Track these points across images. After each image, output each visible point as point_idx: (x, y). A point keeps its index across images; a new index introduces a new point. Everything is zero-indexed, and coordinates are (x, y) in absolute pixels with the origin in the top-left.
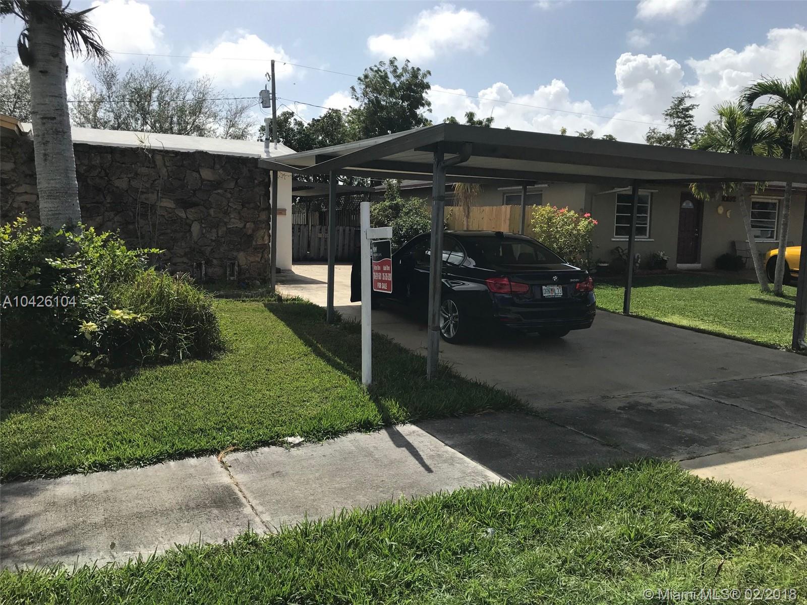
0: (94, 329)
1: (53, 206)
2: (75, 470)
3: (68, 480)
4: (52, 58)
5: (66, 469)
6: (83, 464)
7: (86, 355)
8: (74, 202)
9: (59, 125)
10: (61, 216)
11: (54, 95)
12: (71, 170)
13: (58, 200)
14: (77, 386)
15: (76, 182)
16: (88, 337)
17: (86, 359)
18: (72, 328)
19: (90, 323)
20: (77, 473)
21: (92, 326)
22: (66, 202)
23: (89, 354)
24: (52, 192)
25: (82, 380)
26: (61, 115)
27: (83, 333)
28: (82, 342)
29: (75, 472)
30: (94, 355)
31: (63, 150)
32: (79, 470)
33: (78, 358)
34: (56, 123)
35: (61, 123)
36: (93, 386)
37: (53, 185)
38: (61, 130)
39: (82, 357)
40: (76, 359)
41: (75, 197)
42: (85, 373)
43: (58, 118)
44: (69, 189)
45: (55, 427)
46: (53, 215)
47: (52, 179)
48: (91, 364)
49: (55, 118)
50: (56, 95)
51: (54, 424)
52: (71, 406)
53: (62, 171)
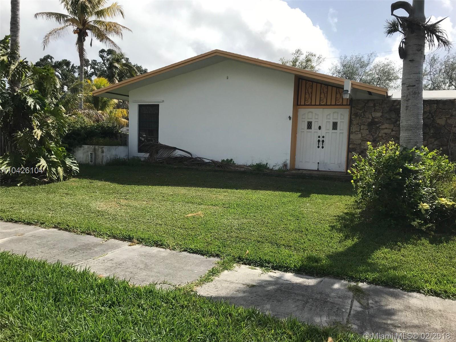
0: (427, 208)
1: (408, 135)
2: (419, 290)
3: (416, 295)
4: (417, 52)
5: (414, 288)
6: (424, 289)
7: (420, 222)
8: (420, 133)
9: (416, 89)
10: (411, 141)
11: (416, 72)
12: (420, 115)
13: (411, 132)
14: (415, 239)
15: (422, 121)
16: (423, 212)
17: (421, 225)
18: (414, 205)
19: (425, 204)
20: (421, 293)
21: (426, 206)
22: (416, 133)
23: (423, 222)
24: (408, 127)
25: (418, 237)
26: (418, 84)
27: (420, 209)
28: (419, 214)
29: (419, 292)
30: (426, 223)
31: (417, 103)
32: (421, 291)
33: (416, 223)
34: (415, 88)
35: (418, 88)
36: (425, 241)
37: (410, 123)
38: (417, 92)
39: (418, 223)
40: (415, 223)
41: (421, 130)
42: (420, 233)
43: (417, 86)
44: (418, 125)
45: (405, 261)
46: (407, 140)
47: (409, 120)
48: (424, 228)
49: (415, 86)
50: (418, 72)
51: (404, 259)
52: (413, 251)
53: (415, 115)
